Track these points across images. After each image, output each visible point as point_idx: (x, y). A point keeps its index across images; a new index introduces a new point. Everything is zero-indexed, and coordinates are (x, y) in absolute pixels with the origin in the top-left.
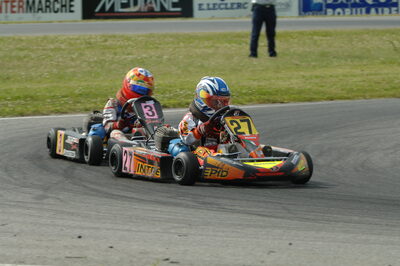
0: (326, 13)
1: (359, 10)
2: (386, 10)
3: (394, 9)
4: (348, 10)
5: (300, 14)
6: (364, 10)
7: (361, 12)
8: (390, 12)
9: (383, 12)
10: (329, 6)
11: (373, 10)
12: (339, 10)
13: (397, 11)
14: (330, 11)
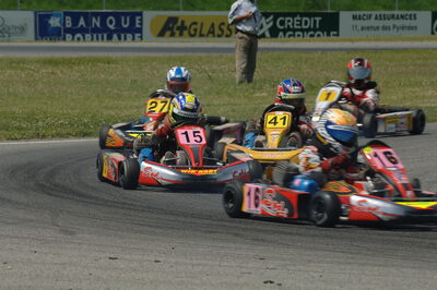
0: (64, 39)
1: (100, 35)
2: (129, 36)
3: (137, 35)
4: (88, 36)
5: (36, 39)
6: (105, 36)
7: (103, 39)
8: (134, 39)
9: (125, 39)
10: (68, 31)
11: (115, 36)
12: (79, 35)
13: (141, 37)
14: (69, 36)
